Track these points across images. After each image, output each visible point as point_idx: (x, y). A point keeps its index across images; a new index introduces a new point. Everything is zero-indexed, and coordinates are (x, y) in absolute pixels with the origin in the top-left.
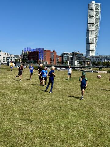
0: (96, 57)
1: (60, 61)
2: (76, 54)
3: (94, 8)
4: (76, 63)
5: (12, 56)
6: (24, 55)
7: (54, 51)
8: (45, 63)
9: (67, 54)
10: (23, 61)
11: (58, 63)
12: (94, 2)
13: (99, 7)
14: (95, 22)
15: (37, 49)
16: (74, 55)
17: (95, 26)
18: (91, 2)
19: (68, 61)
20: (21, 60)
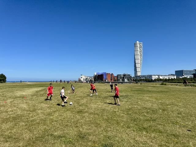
0: (139, 76)
1: (116, 79)
2: (125, 75)
3: (138, 45)
4: (126, 80)
5: (89, 77)
6: (95, 77)
7: (112, 74)
8: (107, 81)
9: (120, 75)
10: (94, 80)
11: (115, 80)
12: (138, 42)
13: (141, 45)
14: (139, 54)
15: (102, 73)
16: (124, 75)
17: (139, 56)
18: (136, 42)
19: (121, 79)
20: (93, 79)
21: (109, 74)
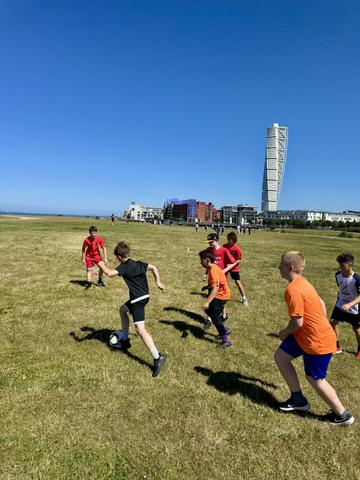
1: (219, 217)
2: (243, 208)
3: (277, 134)
4: (243, 221)
5: (150, 210)
6: (167, 210)
7: (210, 204)
9: (229, 207)
10: (165, 217)
12: (276, 125)
13: (284, 132)
14: (277, 156)
16: (240, 209)
17: (277, 163)
18: (272, 126)
19: (231, 219)
20: (162, 215)
21: (203, 203)
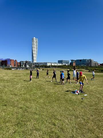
0: (37, 63)
1: (19, 65)
2: (27, 62)
4: (28, 66)
7: (16, 60)
8: (11, 66)
9: (22, 61)
13: (37, 40)
14: (35, 47)
15: (6, 59)
16: (26, 62)
18: (33, 38)
19: (23, 65)
21: (13, 60)
